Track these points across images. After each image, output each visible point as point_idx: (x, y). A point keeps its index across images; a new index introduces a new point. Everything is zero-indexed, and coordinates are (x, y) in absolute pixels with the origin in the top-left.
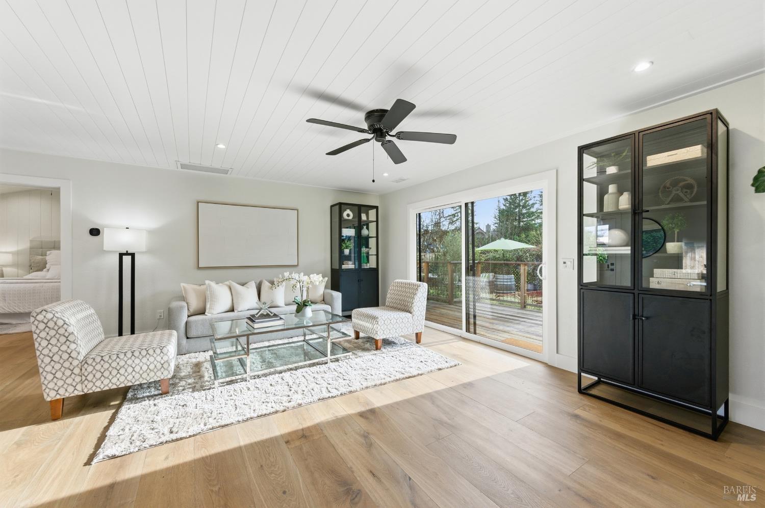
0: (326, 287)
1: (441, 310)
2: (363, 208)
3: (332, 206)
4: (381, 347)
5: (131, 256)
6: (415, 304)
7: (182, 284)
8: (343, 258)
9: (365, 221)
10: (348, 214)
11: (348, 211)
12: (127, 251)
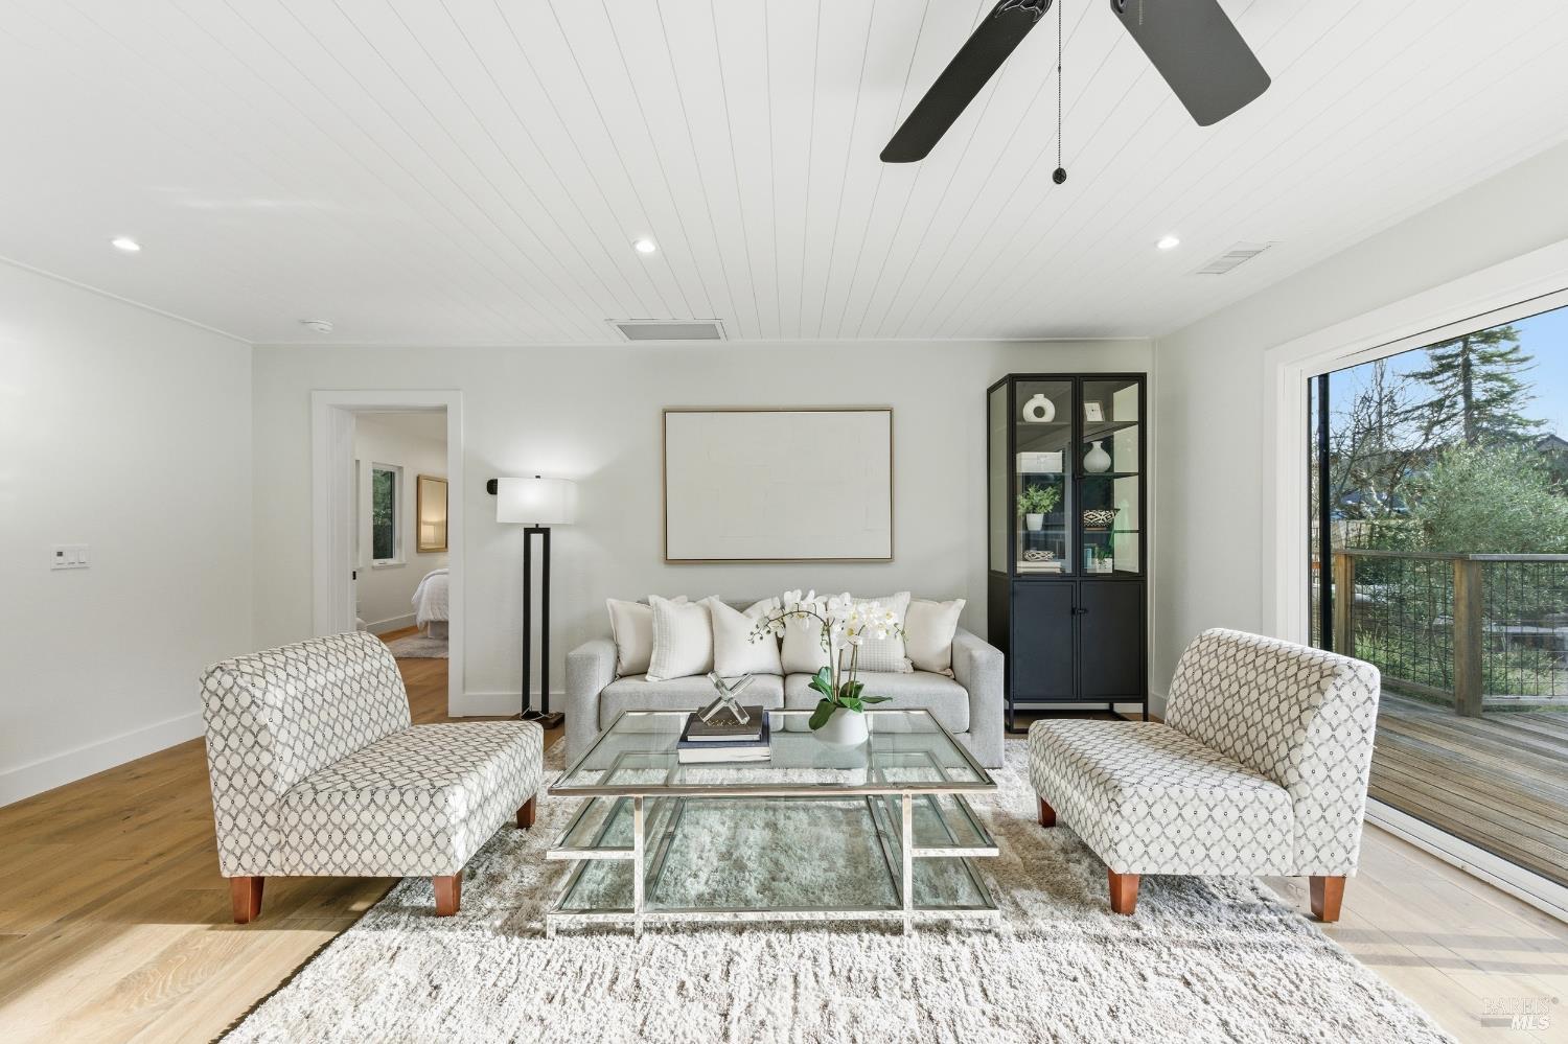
0: (964, 624)
1: (1423, 737)
2: (1087, 386)
3: (990, 391)
4: (1133, 901)
5: (542, 535)
6: (1308, 750)
7: (611, 602)
8: (1018, 540)
9: (1095, 425)
10: (1039, 407)
11: (1040, 400)
12: (537, 525)
